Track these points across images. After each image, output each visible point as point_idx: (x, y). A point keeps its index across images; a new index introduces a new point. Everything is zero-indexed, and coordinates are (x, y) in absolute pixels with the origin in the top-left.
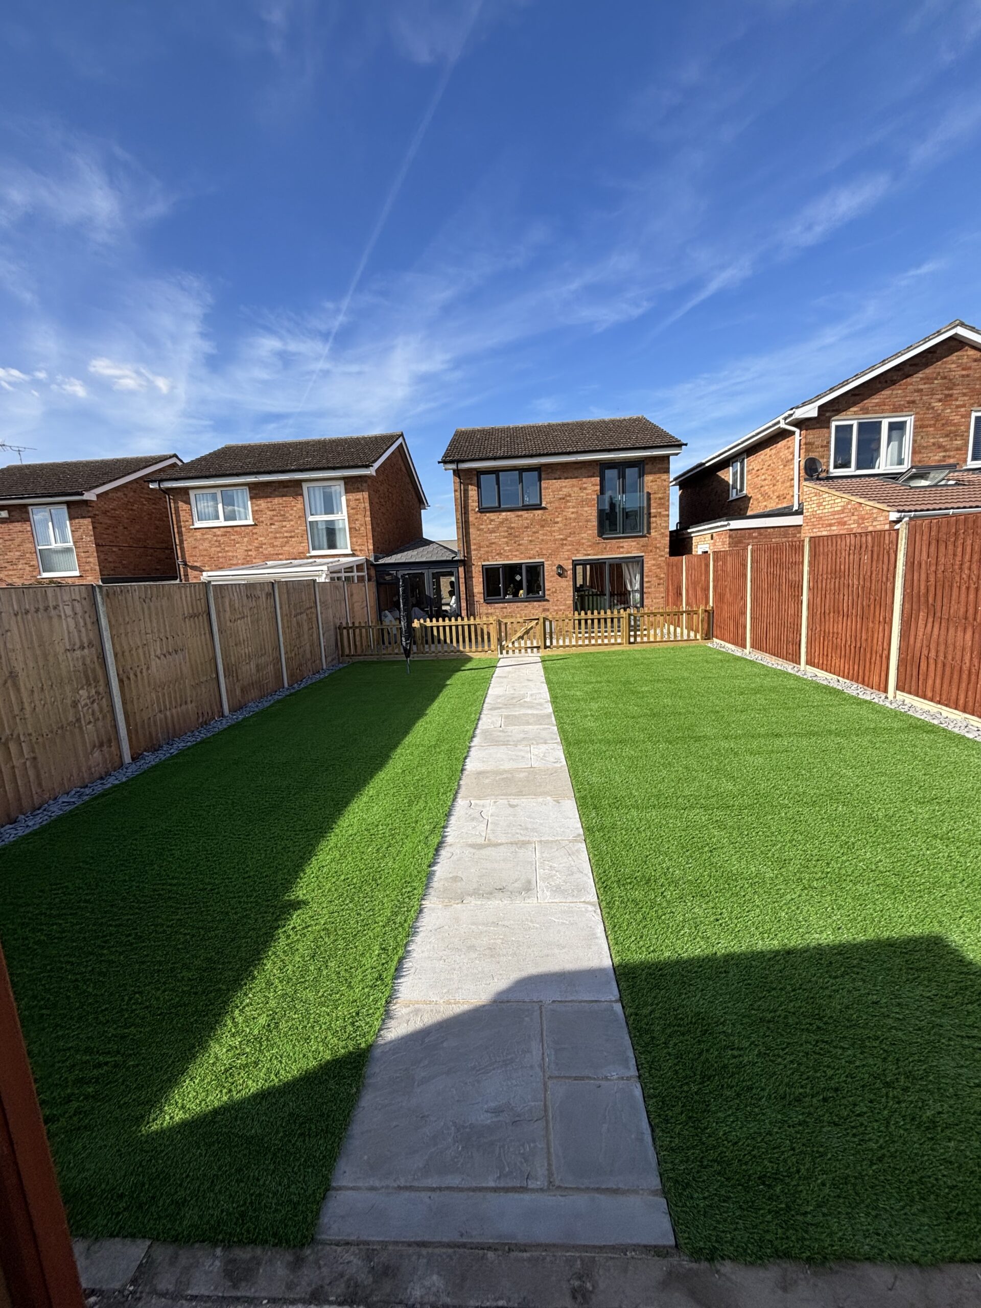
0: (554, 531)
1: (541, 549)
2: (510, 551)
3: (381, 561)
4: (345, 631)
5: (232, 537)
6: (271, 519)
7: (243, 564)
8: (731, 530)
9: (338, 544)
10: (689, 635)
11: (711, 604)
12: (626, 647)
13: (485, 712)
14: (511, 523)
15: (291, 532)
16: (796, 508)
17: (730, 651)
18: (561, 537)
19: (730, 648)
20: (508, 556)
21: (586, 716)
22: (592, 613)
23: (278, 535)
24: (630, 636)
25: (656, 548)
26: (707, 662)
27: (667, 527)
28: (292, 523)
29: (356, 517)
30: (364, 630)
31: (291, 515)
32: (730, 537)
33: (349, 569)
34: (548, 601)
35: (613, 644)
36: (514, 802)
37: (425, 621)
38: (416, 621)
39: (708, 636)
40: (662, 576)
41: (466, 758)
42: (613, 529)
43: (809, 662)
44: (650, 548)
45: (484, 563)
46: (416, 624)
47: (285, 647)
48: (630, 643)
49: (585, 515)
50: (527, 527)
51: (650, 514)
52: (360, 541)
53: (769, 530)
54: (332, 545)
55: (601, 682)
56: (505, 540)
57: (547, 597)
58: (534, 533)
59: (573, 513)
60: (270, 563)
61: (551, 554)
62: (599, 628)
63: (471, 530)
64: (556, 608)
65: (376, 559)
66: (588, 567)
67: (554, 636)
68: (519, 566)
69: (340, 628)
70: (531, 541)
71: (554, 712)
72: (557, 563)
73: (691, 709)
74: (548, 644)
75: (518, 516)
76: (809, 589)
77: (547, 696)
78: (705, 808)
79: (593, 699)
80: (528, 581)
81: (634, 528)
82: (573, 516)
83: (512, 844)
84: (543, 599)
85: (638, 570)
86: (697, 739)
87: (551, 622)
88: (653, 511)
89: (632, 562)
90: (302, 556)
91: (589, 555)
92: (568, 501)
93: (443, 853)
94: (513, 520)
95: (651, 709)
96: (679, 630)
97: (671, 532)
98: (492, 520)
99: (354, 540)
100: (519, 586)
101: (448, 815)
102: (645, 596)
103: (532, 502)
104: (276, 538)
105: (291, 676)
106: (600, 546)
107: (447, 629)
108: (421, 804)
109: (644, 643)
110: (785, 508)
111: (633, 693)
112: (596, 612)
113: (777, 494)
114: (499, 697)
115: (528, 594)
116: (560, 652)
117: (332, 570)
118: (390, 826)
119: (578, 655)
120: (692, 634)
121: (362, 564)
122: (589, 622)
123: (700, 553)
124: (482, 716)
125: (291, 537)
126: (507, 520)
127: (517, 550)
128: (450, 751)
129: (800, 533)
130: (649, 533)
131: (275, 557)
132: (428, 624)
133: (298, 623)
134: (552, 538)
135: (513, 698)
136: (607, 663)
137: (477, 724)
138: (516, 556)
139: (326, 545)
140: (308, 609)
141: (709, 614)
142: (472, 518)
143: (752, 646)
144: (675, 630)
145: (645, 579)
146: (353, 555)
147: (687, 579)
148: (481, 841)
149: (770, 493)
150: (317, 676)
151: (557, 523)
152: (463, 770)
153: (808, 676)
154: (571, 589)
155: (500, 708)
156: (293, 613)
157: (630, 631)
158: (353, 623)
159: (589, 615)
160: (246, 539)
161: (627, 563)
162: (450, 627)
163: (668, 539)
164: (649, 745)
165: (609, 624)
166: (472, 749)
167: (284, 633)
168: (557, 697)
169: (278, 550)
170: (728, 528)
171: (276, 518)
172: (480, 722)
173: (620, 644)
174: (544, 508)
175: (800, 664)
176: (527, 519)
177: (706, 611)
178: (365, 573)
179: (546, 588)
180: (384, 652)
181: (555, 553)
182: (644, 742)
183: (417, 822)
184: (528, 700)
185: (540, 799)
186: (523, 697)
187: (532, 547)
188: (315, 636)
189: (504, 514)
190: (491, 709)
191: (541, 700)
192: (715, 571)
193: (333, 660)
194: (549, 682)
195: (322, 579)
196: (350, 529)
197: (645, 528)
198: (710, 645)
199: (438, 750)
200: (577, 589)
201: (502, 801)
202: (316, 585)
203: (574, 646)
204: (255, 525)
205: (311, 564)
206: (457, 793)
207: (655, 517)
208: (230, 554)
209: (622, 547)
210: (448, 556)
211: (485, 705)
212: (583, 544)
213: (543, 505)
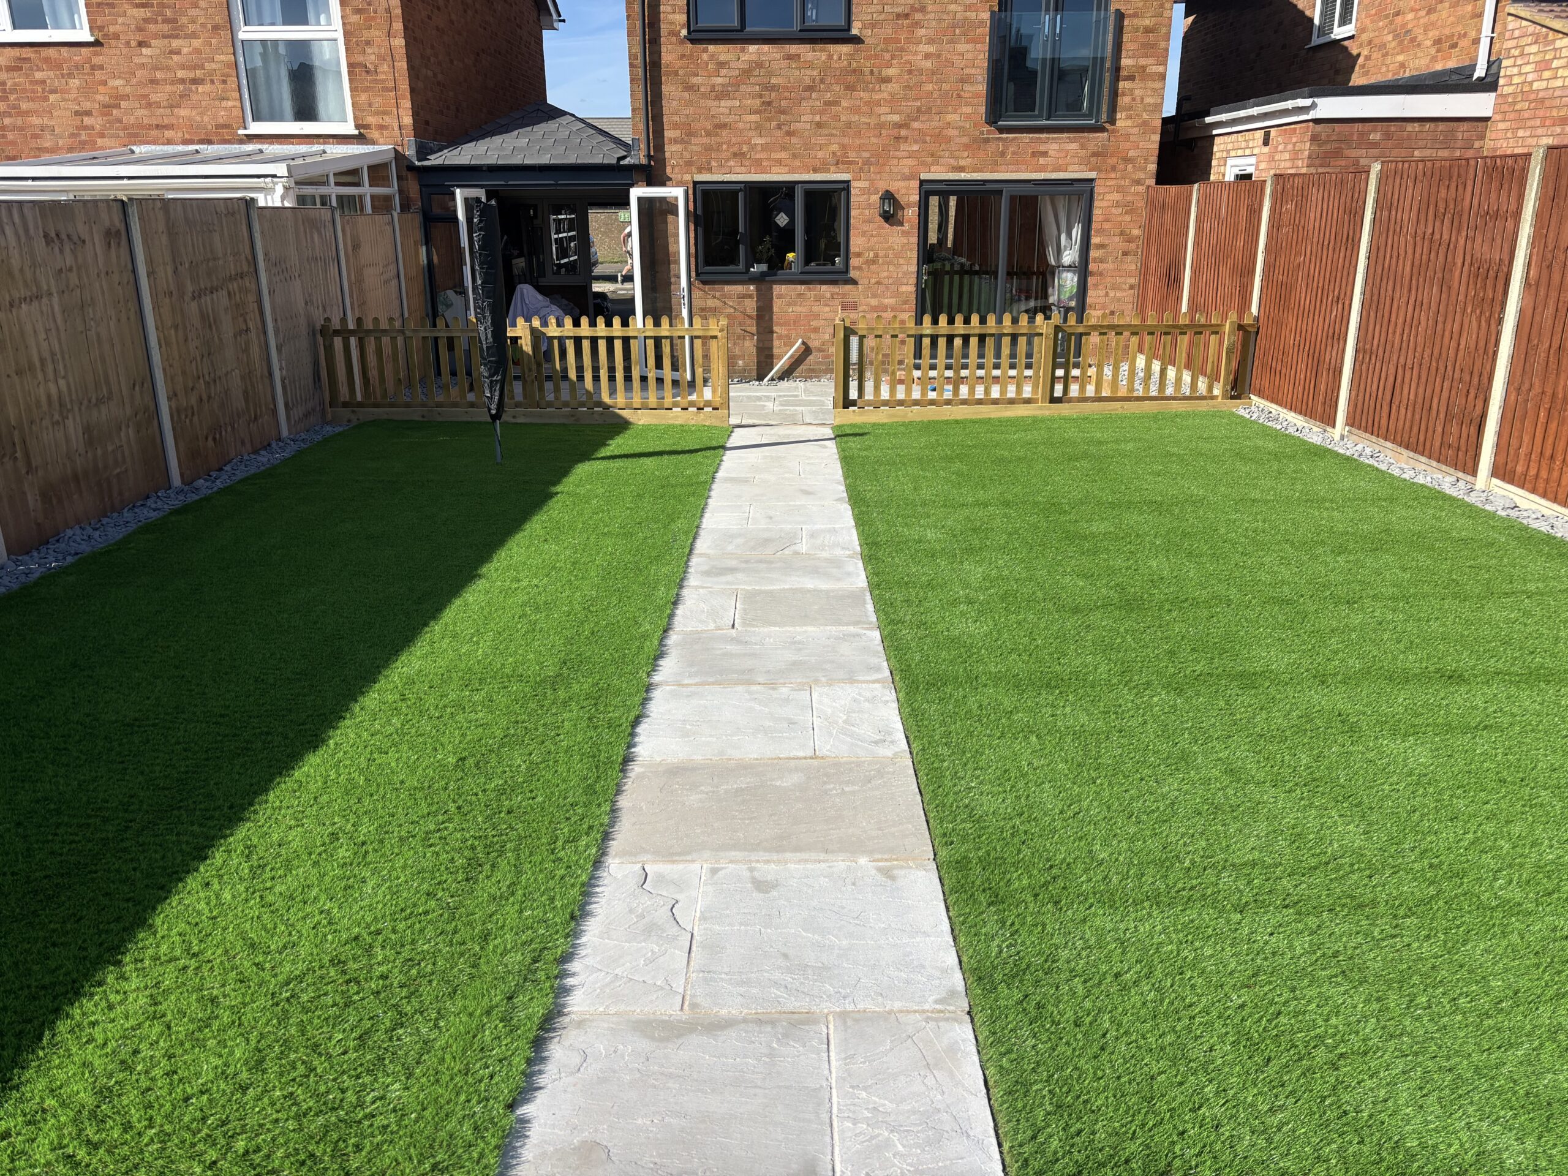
0: (878, 103)
1: (844, 147)
2: (766, 148)
3: (435, 160)
4: (338, 342)
5: (39, 75)
6: (140, 29)
7: (71, 150)
8: (1317, 121)
9: (321, 108)
10: (1194, 384)
11: (1254, 309)
12: (1043, 410)
13: (692, 580)
14: (770, 74)
15: (195, 67)
16: (1480, 72)
17: (1291, 430)
18: (896, 118)
19: (1292, 421)
20: (758, 162)
21: (955, 602)
22: (967, 321)
23: (159, 75)
24: (1054, 379)
25: (1127, 160)
26: (1240, 455)
27: (1159, 106)
28: (196, 43)
29: (367, 35)
30: (386, 340)
31: (193, 21)
32: (1314, 138)
33: (350, 176)
34: (854, 282)
35: (1012, 401)
36: (769, 870)
37: (545, 324)
38: (520, 321)
39: (1238, 388)
40: (1136, 232)
41: (636, 722)
42: (1024, 103)
43: (1500, 471)
44: (1112, 161)
45: (699, 178)
46: (520, 330)
47: (170, 379)
48: (1054, 400)
49: (959, 63)
50: (810, 89)
51: (1117, 69)
52: (377, 101)
53: (1410, 127)
54: (306, 110)
55: (985, 505)
56: (754, 118)
57: (853, 274)
58: (829, 103)
59: (927, 56)
60: (140, 150)
61: (867, 162)
62: (981, 355)
63: (665, 89)
64: (874, 302)
65: (422, 153)
66: (953, 201)
67: (869, 375)
68: (789, 188)
69: (326, 332)
70: (819, 125)
71: (873, 587)
72: (883, 186)
73: (1221, 589)
74: (853, 394)
75: (789, 57)
76: (1527, 284)
77: (852, 538)
78: (1298, 906)
79: (970, 551)
80: (808, 230)
81: (1074, 107)
82: (928, 64)
83: (759, 1022)
84: (843, 277)
85: (1078, 212)
86: (1249, 680)
87: (862, 338)
88: (1125, 62)
89: (1070, 194)
90: (225, 133)
91: (961, 169)
92: (918, 24)
93: (558, 1051)
94: (776, 66)
95: (1121, 588)
96: (1171, 372)
97: (1165, 121)
98: (722, 65)
99: (364, 97)
100: (786, 238)
101: (578, 915)
102: (1091, 281)
103: (825, 22)
104: (154, 82)
105: (192, 456)
106: (992, 148)
107: (602, 345)
108: (505, 872)
109: (1085, 400)
110: (1452, 71)
111: (1071, 537)
112: (975, 319)
113: (1433, 34)
114: (730, 536)
115: (808, 261)
116: (882, 416)
117: (301, 175)
118: (406, 953)
119: (929, 427)
120: (1202, 385)
121: (384, 166)
122: (958, 342)
123: (1230, 177)
124: (685, 592)
125: (195, 81)
126: (760, 65)
127: (783, 148)
128: (598, 697)
129: (1482, 137)
130: (1112, 121)
131: (154, 133)
132: (552, 331)
133: (204, 316)
134: (873, 121)
135: (767, 541)
136: (999, 452)
137: (671, 616)
138: (779, 162)
139: (287, 105)
140: (231, 279)
141: (1248, 334)
142: (670, 54)
143: (1351, 422)
144: (1163, 372)
145: (1095, 240)
146: (360, 139)
147: (1197, 243)
148: (670, 1009)
149: (1417, 32)
150: (264, 457)
151: (886, 80)
152: (627, 760)
153: (1497, 507)
154: (914, 255)
155: (733, 570)
156: (190, 288)
157: (1055, 366)
158: (359, 321)
159: (959, 327)
160: (75, 83)
161: (1053, 196)
162: (610, 340)
163: (1157, 138)
164: (1126, 696)
165: (1006, 351)
166: (656, 694)
167: (164, 342)
168: (876, 544)
169: (162, 115)
170: (1312, 115)
171: (151, 27)
172: (680, 611)
173: (1028, 401)
174: (857, 40)
175: (1474, 473)
176: (810, 65)
177: (1241, 327)
178: (392, 190)
179: (853, 249)
180: (440, 399)
181: (879, 159)
182: (1111, 688)
183: (485, 937)
184: (803, 547)
185: (840, 864)
186: (792, 539)
187: (822, 140)
188: (255, 350)
189: (753, 48)
190: (708, 573)
191: (838, 552)
192: (1273, 226)
193: (307, 415)
194: (856, 498)
195: (274, 198)
196: (351, 66)
197: (1105, 108)
198: (1242, 412)
199: (562, 694)
200: (928, 255)
201: (734, 868)
202: (254, 216)
203: (916, 403)
204: (97, 43)
205: (246, 159)
206: (606, 836)
207: (1131, 78)
208: (35, 120)
209: (1045, 154)
210: (606, 155)
211: (694, 561)
212: (949, 140)
213: (855, 31)
